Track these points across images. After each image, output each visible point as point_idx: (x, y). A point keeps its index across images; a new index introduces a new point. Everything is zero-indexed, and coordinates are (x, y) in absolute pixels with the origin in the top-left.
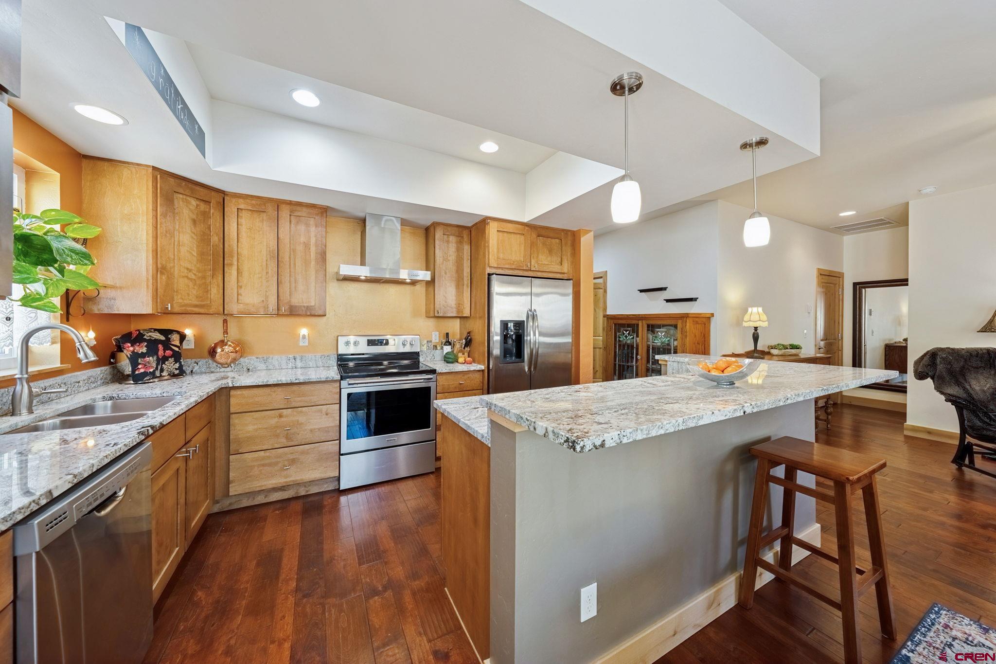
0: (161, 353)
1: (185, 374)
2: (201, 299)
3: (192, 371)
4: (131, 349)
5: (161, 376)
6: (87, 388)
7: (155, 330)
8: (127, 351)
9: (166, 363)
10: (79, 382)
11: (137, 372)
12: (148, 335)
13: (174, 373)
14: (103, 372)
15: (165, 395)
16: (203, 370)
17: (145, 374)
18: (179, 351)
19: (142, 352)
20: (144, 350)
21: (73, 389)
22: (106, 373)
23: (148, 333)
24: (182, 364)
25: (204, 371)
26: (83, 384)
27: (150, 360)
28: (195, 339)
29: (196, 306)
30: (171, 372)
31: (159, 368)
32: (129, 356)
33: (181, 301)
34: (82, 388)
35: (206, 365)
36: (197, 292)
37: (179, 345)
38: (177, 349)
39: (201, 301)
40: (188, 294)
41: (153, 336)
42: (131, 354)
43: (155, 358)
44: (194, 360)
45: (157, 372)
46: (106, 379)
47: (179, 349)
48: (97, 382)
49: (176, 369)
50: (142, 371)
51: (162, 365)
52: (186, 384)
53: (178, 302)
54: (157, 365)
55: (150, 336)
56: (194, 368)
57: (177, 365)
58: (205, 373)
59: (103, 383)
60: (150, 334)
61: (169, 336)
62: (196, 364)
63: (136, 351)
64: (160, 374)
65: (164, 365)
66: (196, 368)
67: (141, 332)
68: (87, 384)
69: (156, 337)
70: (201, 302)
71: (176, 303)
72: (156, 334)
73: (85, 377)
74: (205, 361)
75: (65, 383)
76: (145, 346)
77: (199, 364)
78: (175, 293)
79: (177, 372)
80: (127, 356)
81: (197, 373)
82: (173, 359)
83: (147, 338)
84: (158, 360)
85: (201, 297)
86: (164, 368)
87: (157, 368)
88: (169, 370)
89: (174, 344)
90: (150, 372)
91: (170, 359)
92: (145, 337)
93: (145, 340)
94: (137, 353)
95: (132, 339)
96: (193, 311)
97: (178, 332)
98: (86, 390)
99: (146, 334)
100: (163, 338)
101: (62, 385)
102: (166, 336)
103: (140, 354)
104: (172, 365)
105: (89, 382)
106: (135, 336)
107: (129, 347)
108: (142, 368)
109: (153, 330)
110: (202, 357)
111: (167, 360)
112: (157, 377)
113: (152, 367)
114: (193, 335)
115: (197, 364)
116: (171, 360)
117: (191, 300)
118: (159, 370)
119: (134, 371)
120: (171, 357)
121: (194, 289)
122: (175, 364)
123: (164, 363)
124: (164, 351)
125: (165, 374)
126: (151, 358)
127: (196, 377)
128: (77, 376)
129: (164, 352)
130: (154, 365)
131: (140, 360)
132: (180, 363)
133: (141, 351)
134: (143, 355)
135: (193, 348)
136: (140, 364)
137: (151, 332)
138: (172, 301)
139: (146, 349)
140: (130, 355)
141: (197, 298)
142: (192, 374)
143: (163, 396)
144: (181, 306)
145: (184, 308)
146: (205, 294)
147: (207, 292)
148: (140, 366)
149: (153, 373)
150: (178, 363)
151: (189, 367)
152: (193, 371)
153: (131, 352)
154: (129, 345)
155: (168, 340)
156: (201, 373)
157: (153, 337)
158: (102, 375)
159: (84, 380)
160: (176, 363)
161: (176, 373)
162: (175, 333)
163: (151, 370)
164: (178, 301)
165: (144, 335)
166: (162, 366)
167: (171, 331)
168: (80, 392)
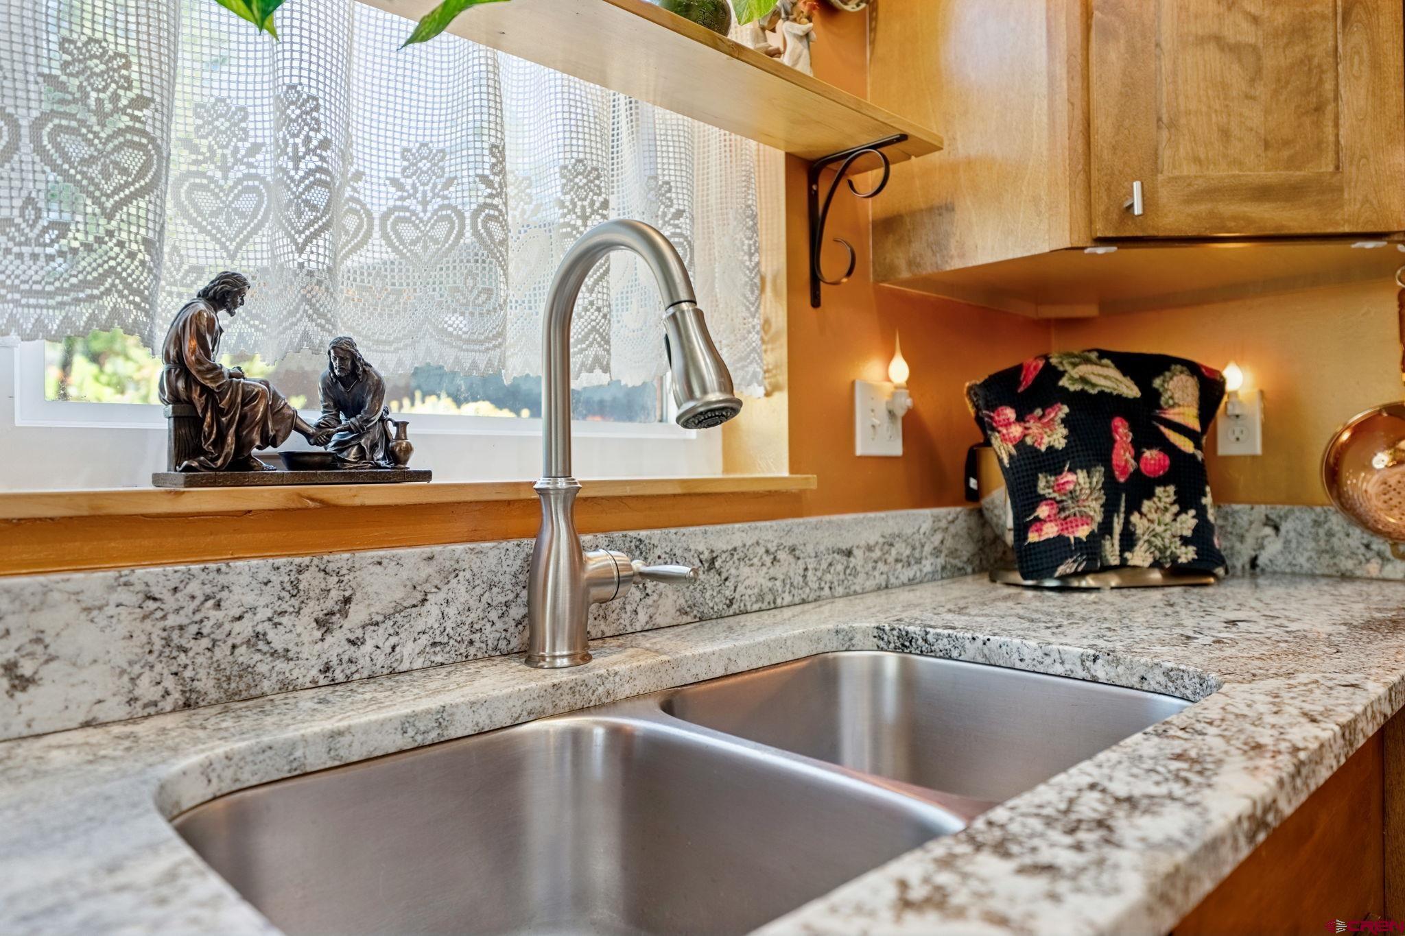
0: (1123, 455)
1: (1220, 571)
2: (1286, 153)
3: (1253, 563)
4: (1016, 431)
5: (1124, 564)
6: (881, 580)
7: (1103, 354)
8: (1004, 439)
9: (1145, 509)
10: (849, 553)
11: (1033, 537)
12: (1075, 373)
13: (1174, 559)
14: (943, 524)
15: (1100, 671)
16: (1302, 560)
17: (1059, 548)
18: (1193, 456)
19: (1050, 448)
20: (1057, 438)
21: (828, 577)
22: (952, 529)
23: (1075, 365)
24: (1211, 517)
25: (1307, 566)
26: (866, 561)
27: (1078, 483)
28: (1266, 412)
29: (1263, 193)
30: (1162, 550)
31: (1118, 527)
32: (1006, 461)
33: (1188, 170)
34: (862, 576)
35: (1316, 538)
36: (1267, 112)
37: (1195, 424)
38: (1187, 445)
39: (1291, 163)
40: (1225, 134)
41: (1094, 379)
42: (1014, 452)
43: (1098, 476)
44: (1261, 510)
45: (1107, 544)
46: (953, 553)
47: (1198, 446)
48: (919, 561)
49: (1185, 541)
50: (1050, 531)
51: (1128, 513)
52: (1215, 623)
53: (1176, 178)
54: (1110, 509)
55: (1083, 380)
56: (1262, 547)
57: (1188, 522)
58: (1312, 576)
59: (944, 568)
60: (1084, 370)
61: (1157, 383)
62: (1268, 531)
63: (1029, 441)
64: (1121, 555)
65: (1135, 518)
66: (1272, 548)
67: (1054, 361)
68: (880, 565)
69: (1102, 382)
70: (1287, 168)
71: (1172, 180)
72: (1106, 371)
73: (873, 537)
74: (1308, 518)
75: (793, 550)
76: (1063, 421)
77: (1283, 529)
78: (1165, 134)
79: (1187, 555)
80: (1000, 460)
81: (1277, 575)
82: (1171, 489)
83: (1072, 388)
84: (1111, 489)
85: (1287, 143)
86: (1139, 531)
87: (1106, 528)
88: (1158, 542)
89: (1178, 419)
90: (1077, 540)
91: (1159, 491)
92: (1064, 382)
93: (1066, 396)
94: (1033, 450)
95: (1021, 390)
96: (1249, 221)
97: (1193, 368)
98: (879, 589)
99: (1068, 368)
100: (1130, 390)
101: (782, 555)
102: (1143, 382)
103: (1042, 454)
104: (1168, 517)
105: (891, 559)
106: (1031, 377)
107: (1008, 424)
108: (1049, 519)
109: (1094, 356)
110: (1296, 499)
111: (1150, 495)
112: (1107, 568)
113: (1086, 519)
114: (1256, 390)
115: (1277, 528)
116: (1165, 494)
117: (1239, 163)
118: (1117, 537)
119: (1021, 529)
120: (1163, 482)
121: (1253, 98)
122: (1177, 515)
123: (1134, 506)
124: (1138, 447)
125: (1140, 557)
126: (1082, 476)
127: (1272, 592)
128: (840, 526)
129: (1138, 457)
130: (1095, 509)
131: (1042, 483)
132: (1201, 513)
133: (1046, 440)
134: (1053, 462)
135: (1258, 450)
136: (1043, 498)
137: (1088, 361)
138: (1151, 168)
139: (1065, 432)
140: (1011, 456)
141: (1267, 145)
142: (1254, 576)
143: (1095, 680)
144: (1190, 199)
145: (1203, 208)
146: (1307, 121)
147: (1319, 109)
148: (1043, 511)
149: (1090, 550)
150: (1192, 512)
151: (1242, 538)
152: (1261, 561)
153: (1015, 446)
154: (1010, 413)
155: (1151, 398)
156: (1295, 576)
157: (1094, 385)
158: (938, 537)
159: (870, 549)
160: (1183, 510)
161: (1183, 560)
162: (1179, 367)
163: (1083, 532)
164: (1176, 173)
165: (1062, 374)
166: (1127, 522)
167: (1163, 364)
168: (855, 593)
